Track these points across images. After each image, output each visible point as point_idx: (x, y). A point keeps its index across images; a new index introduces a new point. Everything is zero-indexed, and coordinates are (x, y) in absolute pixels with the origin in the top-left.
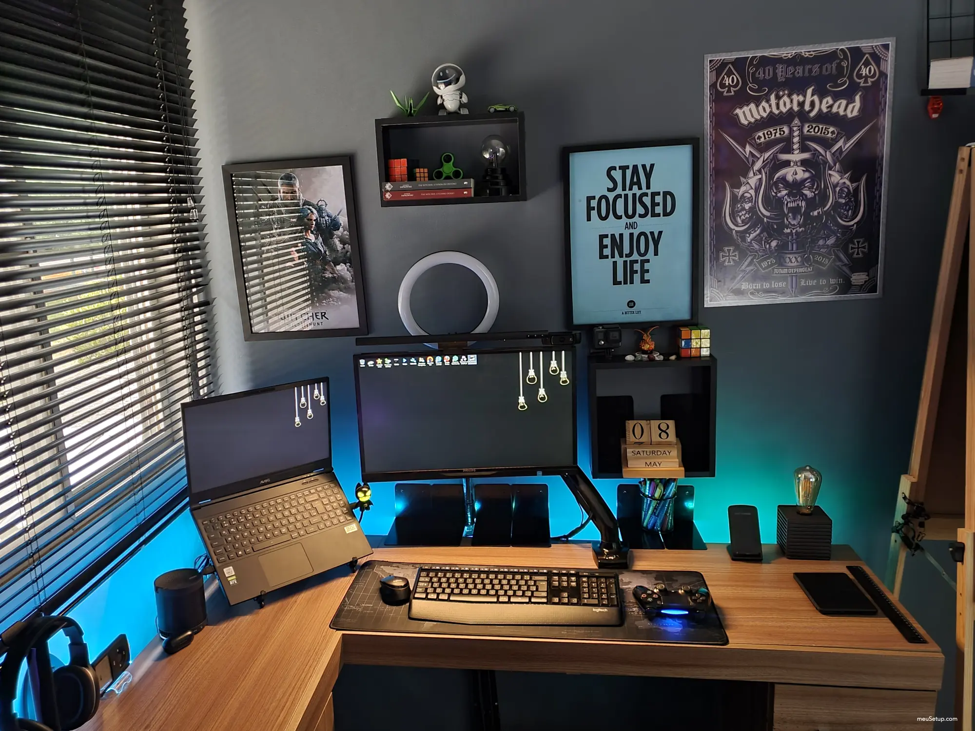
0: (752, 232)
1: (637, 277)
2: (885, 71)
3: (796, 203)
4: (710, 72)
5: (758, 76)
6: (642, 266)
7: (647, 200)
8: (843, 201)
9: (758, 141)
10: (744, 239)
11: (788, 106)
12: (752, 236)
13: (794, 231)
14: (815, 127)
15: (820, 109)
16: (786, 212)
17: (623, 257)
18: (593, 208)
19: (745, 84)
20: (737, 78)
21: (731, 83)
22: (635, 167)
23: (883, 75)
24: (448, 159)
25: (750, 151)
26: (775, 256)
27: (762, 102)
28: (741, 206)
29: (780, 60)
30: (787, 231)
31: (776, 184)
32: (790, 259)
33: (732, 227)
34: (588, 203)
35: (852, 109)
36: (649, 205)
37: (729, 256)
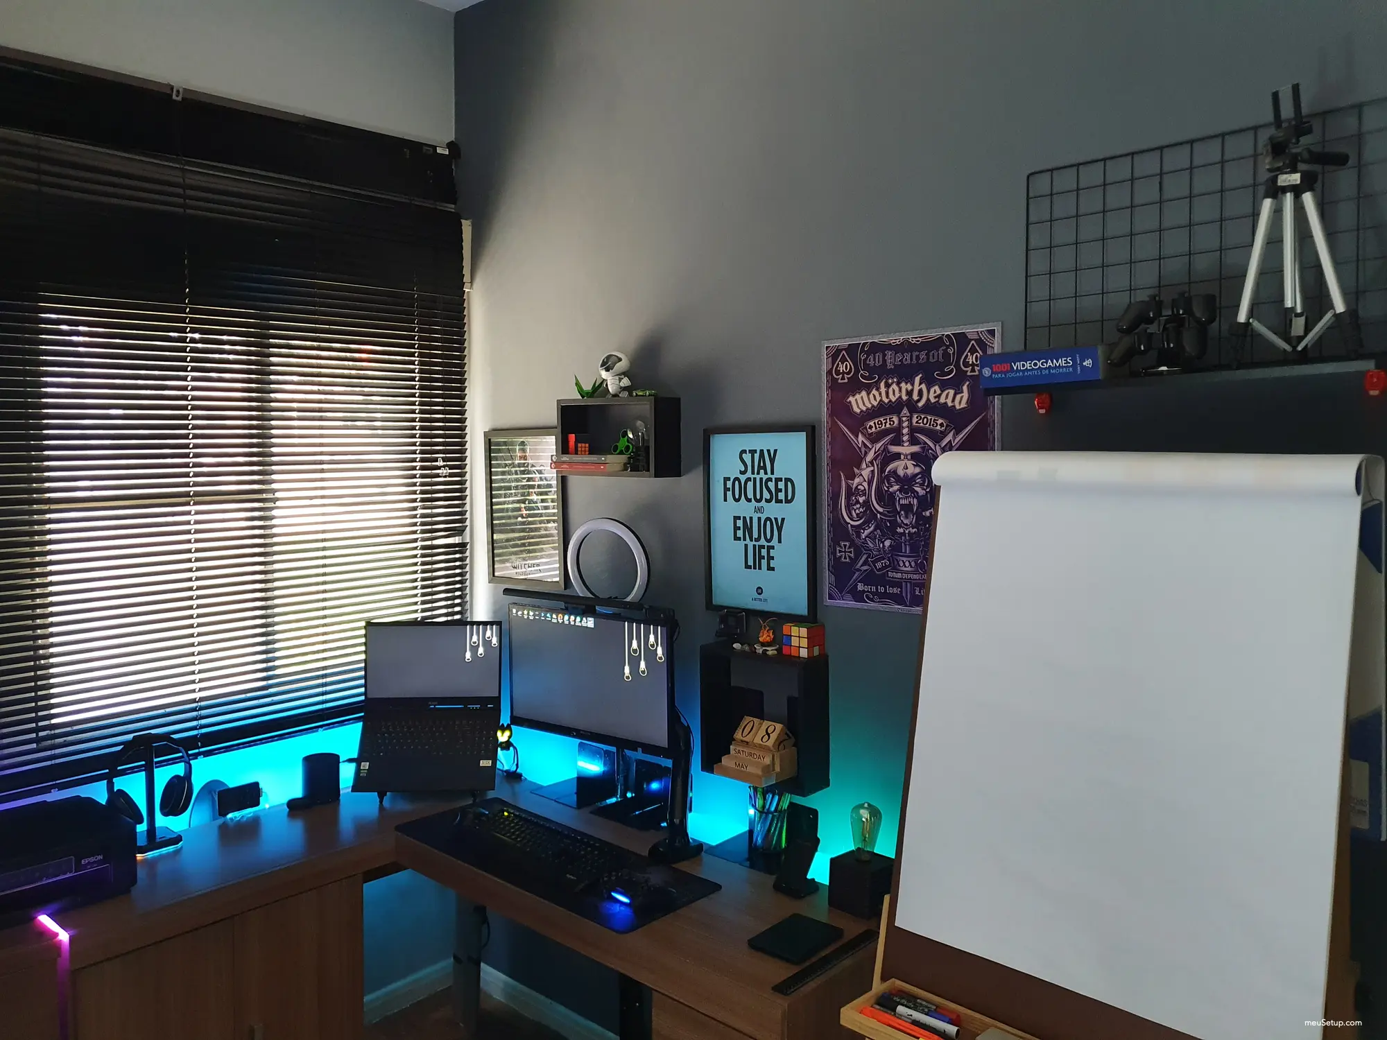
0: (867, 528)
1: (764, 562)
3: (908, 500)
4: (826, 358)
5: (869, 364)
6: (768, 553)
7: (771, 485)
9: (869, 430)
10: (859, 536)
11: (897, 395)
12: (867, 532)
13: (907, 532)
14: (924, 418)
15: (928, 399)
16: (899, 509)
17: (752, 541)
18: (729, 489)
19: (857, 371)
20: (850, 365)
21: (845, 370)
22: (762, 451)
24: (624, 435)
25: (863, 442)
26: (888, 557)
27: (872, 390)
28: (855, 499)
29: (889, 347)
30: (900, 530)
31: (887, 477)
32: (904, 563)
33: (848, 520)
34: (725, 484)
35: (960, 400)
36: (773, 491)
37: (845, 552)
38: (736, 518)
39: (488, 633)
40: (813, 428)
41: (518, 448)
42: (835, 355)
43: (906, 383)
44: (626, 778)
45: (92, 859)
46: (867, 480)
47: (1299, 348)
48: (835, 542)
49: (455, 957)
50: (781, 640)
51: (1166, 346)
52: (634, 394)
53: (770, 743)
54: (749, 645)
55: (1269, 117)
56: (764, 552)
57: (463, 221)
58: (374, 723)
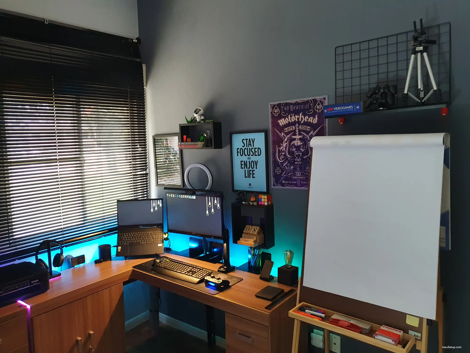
1: (251, 175)
3: (298, 153)
4: (270, 108)
5: (285, 109)
6: (253, 172)
7: (253, 150)
9: (285, 131)
10: (282, 165)
11: (294, 119)
12: (285, 164)
13: (298, 163)
14: (303, 127)
15: (304, 120)
16: (295, 156)
17: (247, 169)
18: (239, 152)
19: (281, 112)
20: (278, 110)
21: (277, 112)
22: (250, 139)
24: (202, 135)
25: (283, 135)
26: (293, 172)
27: (286, 118)
28: (281, 153)
29: (291, 104)
30: (296, 163)
31: (292, 146)
32: (298, 173)
33: (279, 160)
34: (237, 151)
35: (315, 121)
36: (254, 152)
37: (278, 171)
38: (242, 161)
39: (159, 203)
40: (267, 131)
41: (165, 141)
42: (273, 107)
43: (297, 116)
44: (206, 248)
45: (35, 281)
46: (285, 147)
47: (423, 101)
48: (275, 168)
49: (150, 310)
50: (258, 200)
51: (382, 101)
52: (206, 121)
53: (256, 233)
54: (248, 202)
55: (413, 28)
56: (251, 172)
57: (143, 64)
58: (121, 234)
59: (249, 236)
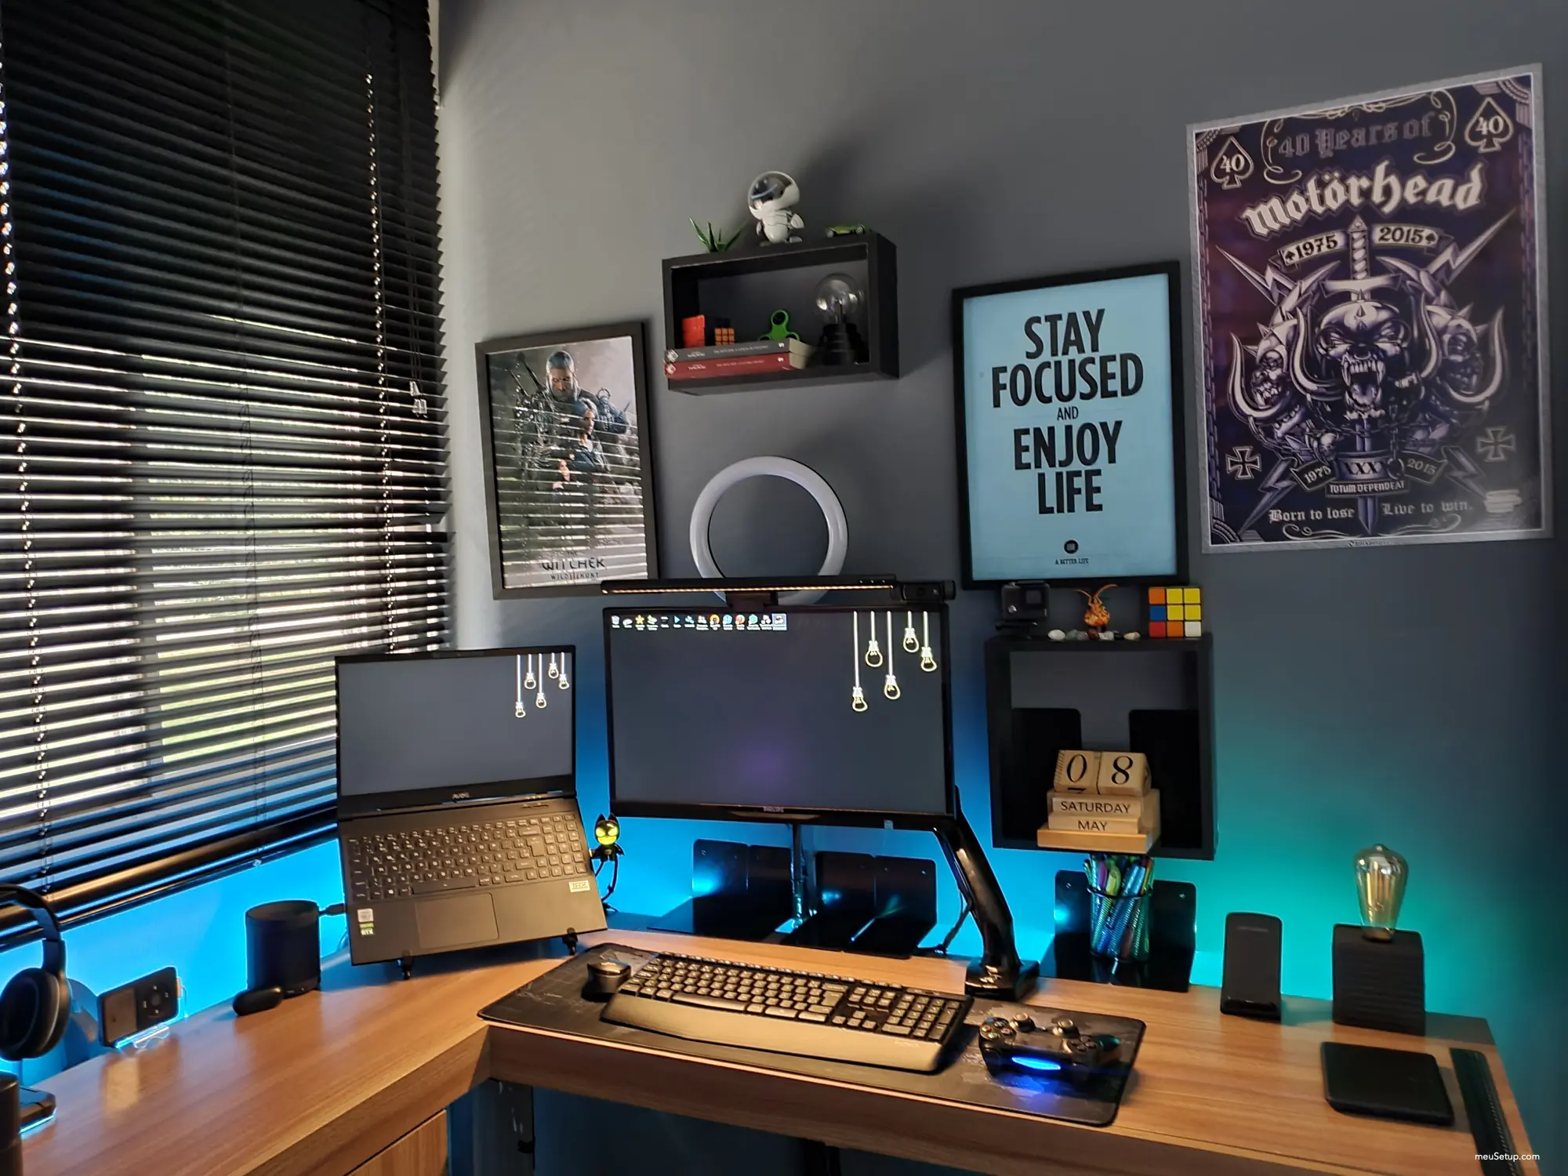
0: (1285, 420)
1: (1080, 500)
2: (1526, 123)
3: (1365, 365)
4: (1197, 153)
5: (1283, 152)
6: (1089, 482)
7: (1094, 370)
8: (1459, 359)
9: (1288, 260)
10: (1270, 433)
11: (1341, 198)
12: (1285, 427)
13: (1365, 416)
14: (1396, 230)
15: (1403, 200)
16: (1348, 382)
17: (1054, 466)
18: (1004, 387)
19: (1259, 167)
20: (1245, 159)
21: (1235, 168)
22: (1072, 317)
23: (1523, 130)
24: (779, 319)
25: (1275, 280)
26: (1329, 462)
27: (1291, 195)
28: (1262, 374)
29: (1322, 122)
30: (1351, 416)
31: (1326, 334)
32: (1360, 467)
33: (1248, 411)
34: (996, 378)
35: (1467, 195)
36: (1097, 379)
37: (1244, 463)
38: (1019, 433)
39: (553, 667)
40: (1178, 265)
43: (1359, 178)
48: (1222, 448)
53: (1132, 784)
58: (361, 840)
59: (1094, 802)
